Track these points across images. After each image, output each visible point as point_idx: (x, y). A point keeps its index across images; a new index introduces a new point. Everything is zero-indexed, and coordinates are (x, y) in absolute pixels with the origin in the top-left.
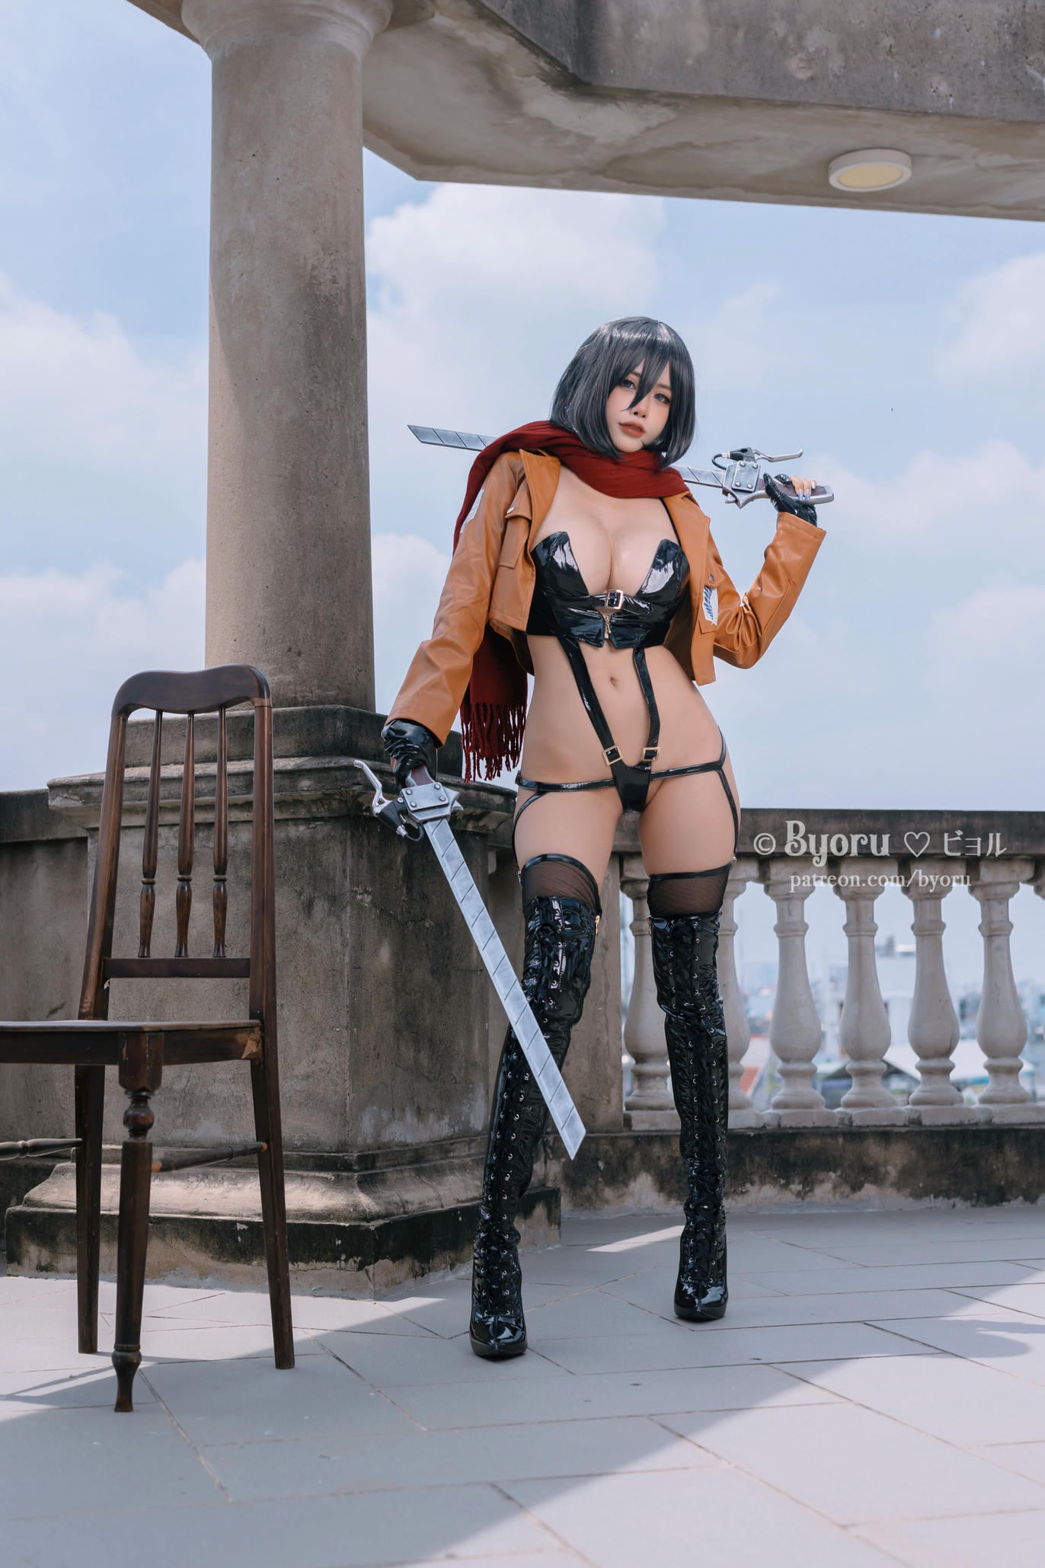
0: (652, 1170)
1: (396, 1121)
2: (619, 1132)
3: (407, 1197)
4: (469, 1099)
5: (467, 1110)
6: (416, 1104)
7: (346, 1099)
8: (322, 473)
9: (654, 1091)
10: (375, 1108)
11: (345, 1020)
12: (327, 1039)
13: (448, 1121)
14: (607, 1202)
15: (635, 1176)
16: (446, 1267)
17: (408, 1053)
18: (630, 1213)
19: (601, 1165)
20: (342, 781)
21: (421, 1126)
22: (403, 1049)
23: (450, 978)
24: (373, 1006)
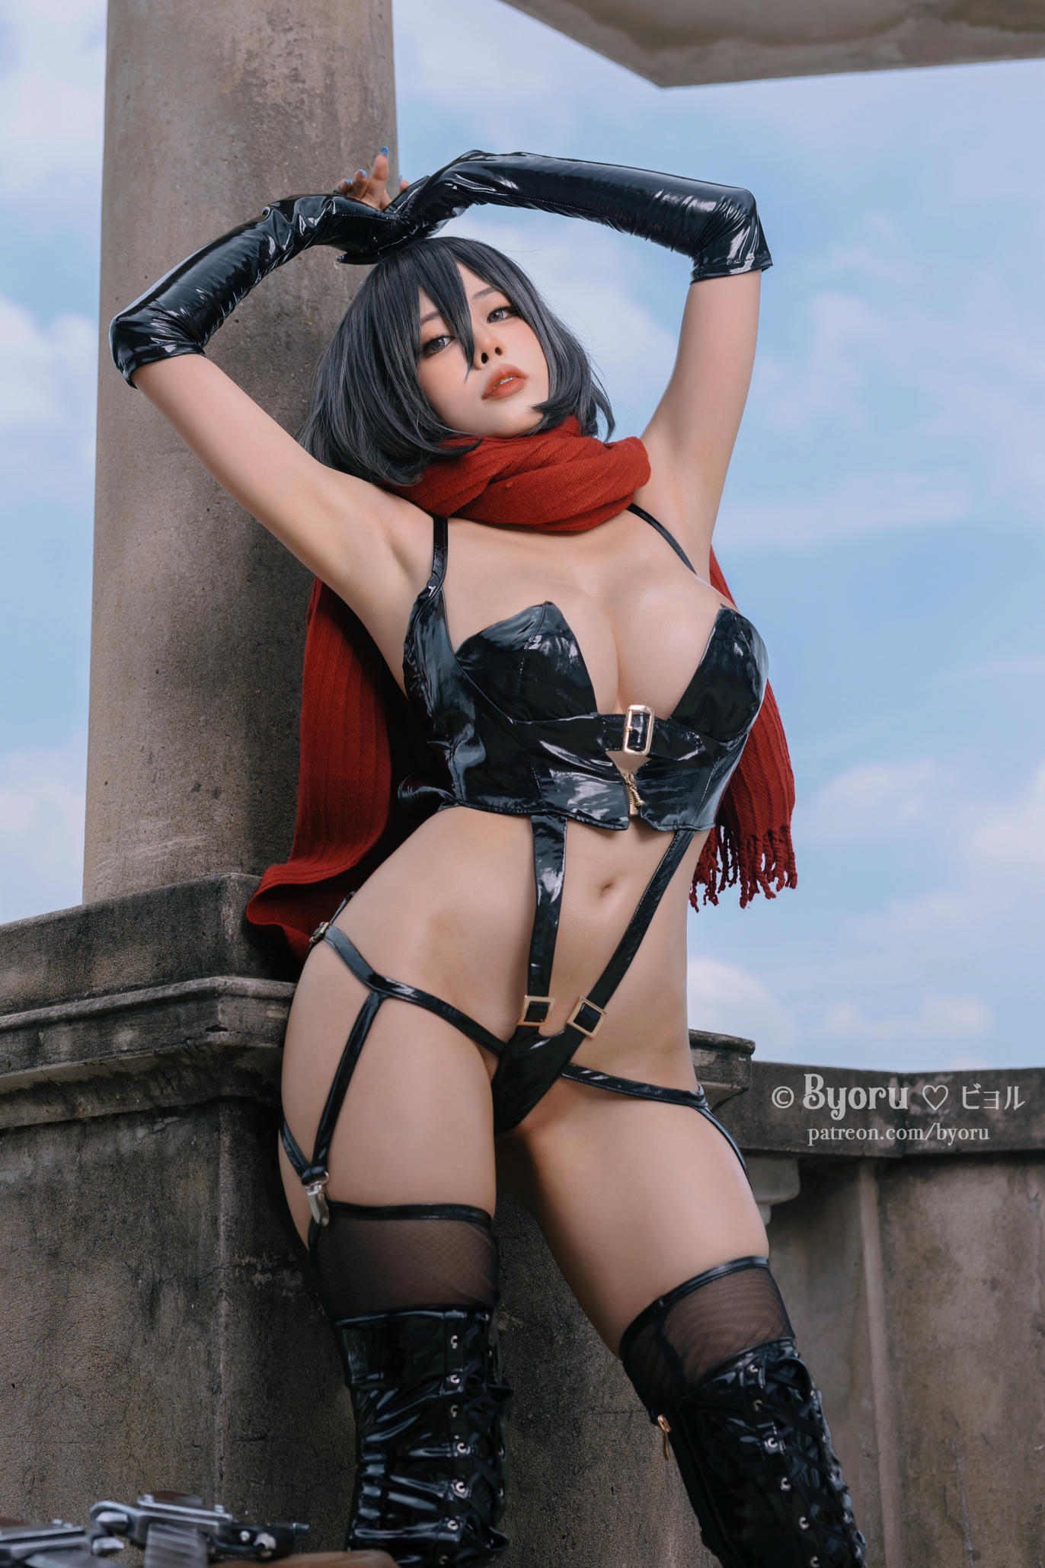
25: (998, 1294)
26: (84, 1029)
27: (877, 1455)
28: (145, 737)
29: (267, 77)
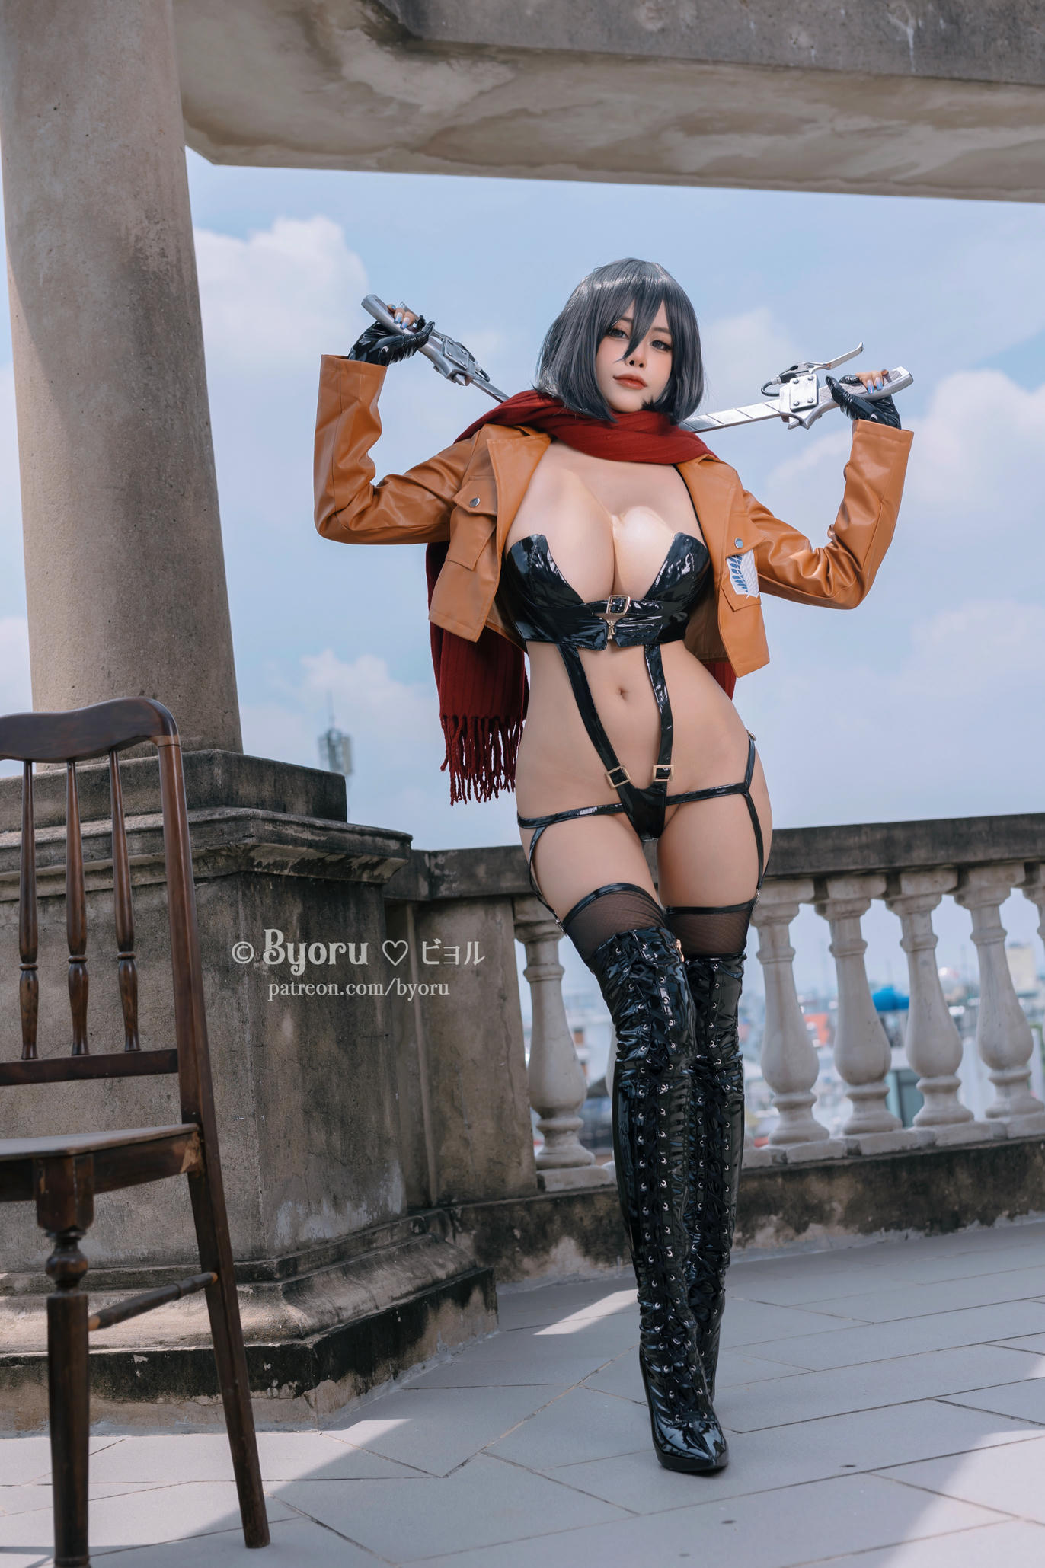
0: (575, 1233)
1: (313, 1215)
2: (534, 1196)
3: (340, 1302)
4: (386, 1180)
5: (385, 1193)
6: (332, 1194)
7: (258, 1198)
8: (166, 481)
9: (566, 1146)
10: (290, 1203)
11: (250, 1106)
12: (230, 1130)
13: (366, 1209)
14: (527, 1273)
15: (556, 1241)
16: (389, 1377)
17: (319, 1137)
18: (554, 1282)
19: (517, 1233)
20: (230, 834)
21: (339, 1217)
22: (314, 1132)
23: (356, 1047)
24: (280, 1088)
25: (480, 978)
26: (152, 836)
27: (419, 1074)
28: (104, 661)
29: (148, 254)
